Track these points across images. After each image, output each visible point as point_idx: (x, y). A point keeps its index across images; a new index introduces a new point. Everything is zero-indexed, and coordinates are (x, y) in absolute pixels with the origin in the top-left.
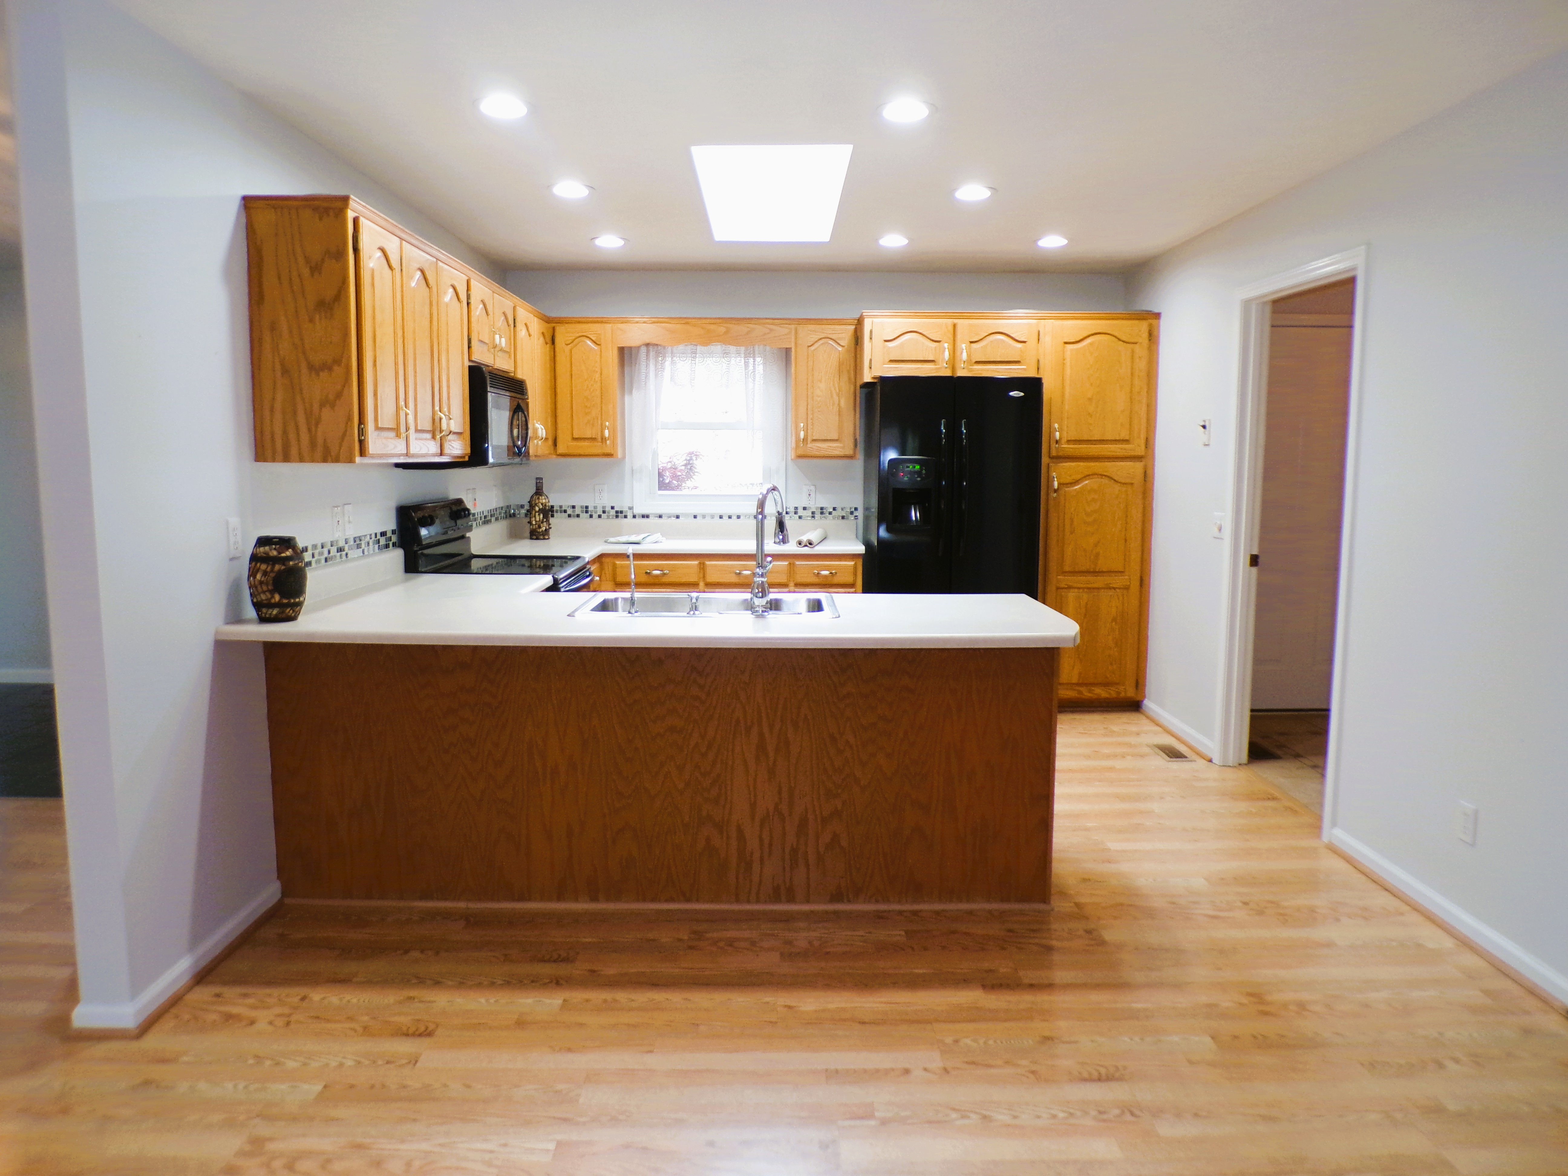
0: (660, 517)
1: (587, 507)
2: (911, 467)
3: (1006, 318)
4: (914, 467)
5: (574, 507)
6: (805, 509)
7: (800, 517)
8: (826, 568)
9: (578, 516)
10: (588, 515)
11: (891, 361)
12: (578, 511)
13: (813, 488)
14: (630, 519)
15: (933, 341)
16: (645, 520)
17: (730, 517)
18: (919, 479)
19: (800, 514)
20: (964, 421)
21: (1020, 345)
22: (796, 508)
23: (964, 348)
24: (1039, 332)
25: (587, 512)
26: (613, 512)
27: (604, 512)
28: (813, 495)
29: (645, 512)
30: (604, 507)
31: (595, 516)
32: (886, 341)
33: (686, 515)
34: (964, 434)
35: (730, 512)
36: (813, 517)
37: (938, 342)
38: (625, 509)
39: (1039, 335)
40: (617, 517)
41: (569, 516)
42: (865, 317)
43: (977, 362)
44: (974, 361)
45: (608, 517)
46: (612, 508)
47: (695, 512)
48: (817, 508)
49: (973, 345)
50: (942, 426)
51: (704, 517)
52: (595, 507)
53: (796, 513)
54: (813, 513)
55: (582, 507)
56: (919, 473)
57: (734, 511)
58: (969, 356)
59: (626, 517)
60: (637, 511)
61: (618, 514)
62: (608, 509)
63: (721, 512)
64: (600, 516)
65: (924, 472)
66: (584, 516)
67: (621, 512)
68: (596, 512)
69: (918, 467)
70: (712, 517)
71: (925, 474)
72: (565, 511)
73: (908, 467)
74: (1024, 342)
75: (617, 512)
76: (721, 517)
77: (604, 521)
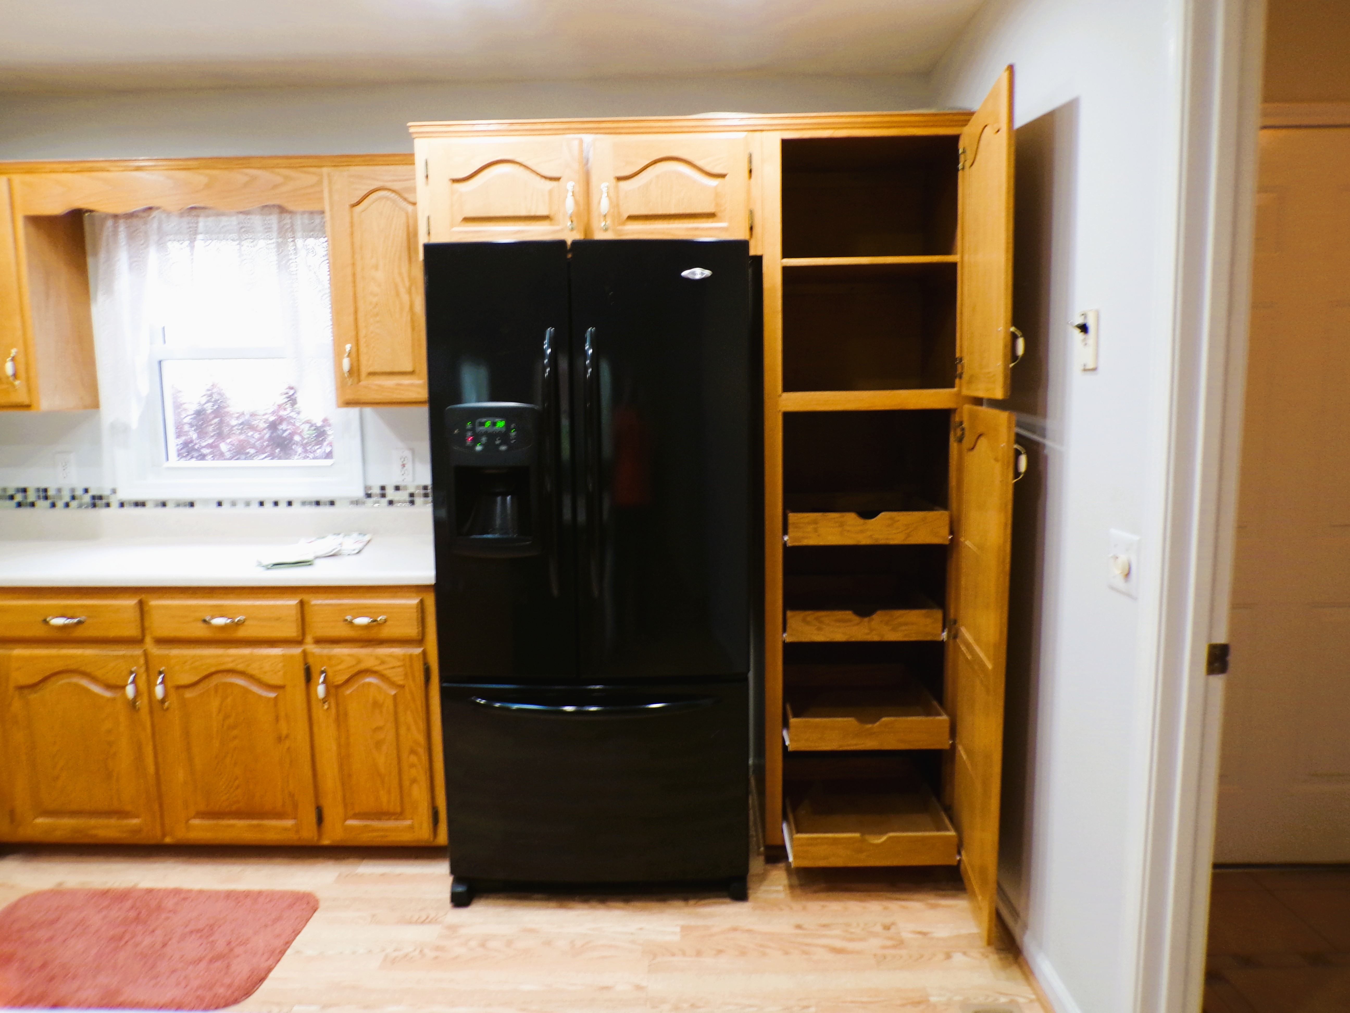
0: (164, 504)
1: (45, 490)
2: (488, 424)
3: (686, 130)
4: (494, 424)
5: (24, 490)
6: (397, 488)
7: (391, 503)
8: (362, 611)
9: (33, 505)
10: (48, 503)
11: (467, 220)
12: (31, 497)
13: (408, 454)
14: (114, 509)
15: (546, 178)
16: (139, 510)
17: (276, 504)
18: (503, 448)
19: (389, 497)
20: (591, 330)
21: (714, 182)
22: (383, 488)
23: (605, 190)
24: (750, 157)
25: (46, 498)
26: (87, 498)
27: (73, 498)
28: (409, 466)
29: (139, 497)
30: (73, 490)
31: (60, 504)
32: (455, 181)
33: (206, 502)
34: (589, 357)
35: (276, 496)
36: (412, 502)
37: (557, 179)
38: (106, 492)
39: (750, 162)
40: (94, 505)
41: (19, 505)
42: (414, 136)
43: (632, 218)
44: (626, 216)
45: (80, 506)
46: (86, 491)
47: (219, 496)
48: (418, 487)
49: (623, 184)
50: (546, 341)
51: (234, 504)
52: (59, 490)
53: (383, 496)
54: (412, 495)
55: (38, 490)
56: (504, 436)
57: (283, 495)
58: (615, 205)
59: (108, 505)
60: (123, 495)
61: (97, 501)
62: (79, 492)
63: (261, 496)
64: (67, 505)
65: (513, 433)
66: (42, 504)
67: (100, 498)
68: (60, 498)
69: (501, 424)
70: (248, 504)
71: (517, 436)
72: (12, 497)
73: (483, 424)
74: (723, 176)
75: (94, 497)
76: (262, 504)
77: (74, 513)
